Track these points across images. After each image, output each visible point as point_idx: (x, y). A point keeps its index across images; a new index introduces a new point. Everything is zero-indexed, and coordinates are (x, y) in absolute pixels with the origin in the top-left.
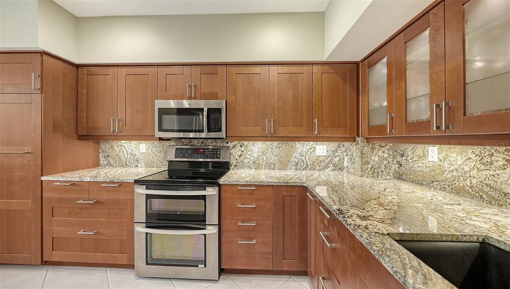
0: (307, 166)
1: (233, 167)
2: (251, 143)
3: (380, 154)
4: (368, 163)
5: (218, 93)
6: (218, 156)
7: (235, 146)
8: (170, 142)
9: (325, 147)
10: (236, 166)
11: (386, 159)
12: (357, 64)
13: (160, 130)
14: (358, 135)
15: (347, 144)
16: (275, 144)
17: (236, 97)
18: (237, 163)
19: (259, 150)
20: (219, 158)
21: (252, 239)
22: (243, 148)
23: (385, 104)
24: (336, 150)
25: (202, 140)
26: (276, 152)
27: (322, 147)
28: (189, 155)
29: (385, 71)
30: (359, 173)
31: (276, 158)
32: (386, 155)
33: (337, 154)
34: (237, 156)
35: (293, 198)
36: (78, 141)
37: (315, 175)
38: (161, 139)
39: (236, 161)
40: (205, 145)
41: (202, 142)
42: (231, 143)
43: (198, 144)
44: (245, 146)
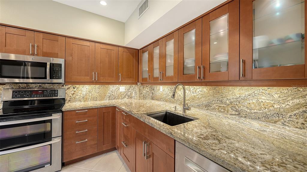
0: (115, 98)
1: (67, 101)
2: (81, 86)
3: (146, 90)
4: (142, 94)
5: (58, 54)
6: (56, 95)
7: (69, 88)
8: (5, 86)
9: (124, 87)
10: (69, 101)
11: (148, 92)
12: (138, 50)
14: (138, 82)
15: (134, 86)
16: (97, 86)
17: (72, 57)
18: (70, 98)
19: (87, 90)
20: (57, 96)
21: (85, 139)
22: (76, 89)
23: (147, 69)
24: (129, 89)
25: (40, 84)
26: (97, 91)
27: (123, 87)
28: (27, 96)
29: (147, 56)
30: (138, 98)
31: (98, 94)
32: (148, 90)
33: (130, 91)
34: (70, 94)
35: (109, 113)
37: (119, 101)
39: (70, 97)
40: (43, 88)
41: (40, 85)
42: (66, 86)
43: (36, 87)
44: (77, 88)
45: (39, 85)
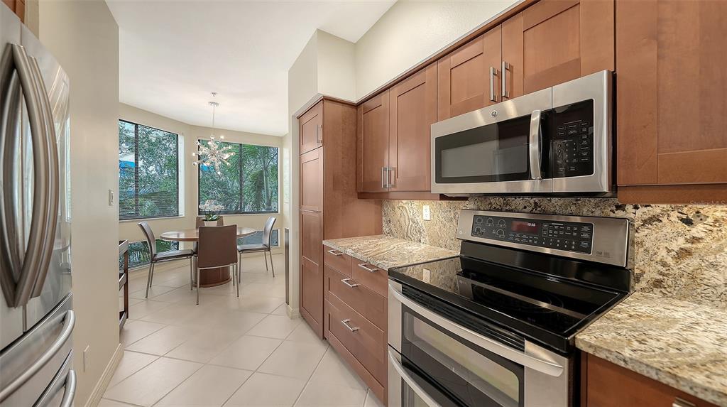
1: (643, 284)
6: (584, 244)
7: (655, 219)
10: (657, 284)
13: (440, 179)
18: (661, 273)
20: (588, 250)
22: (700, 227)
25: (536, 200)
28: (499, 233)
34: (663, 253)
36: (358, 200)
38: (443, 197)
39: (660, 268)
40: (544, 213)
41: (536, 203)
42: (636, 207)
43: (525, 207)
44: (710, 220)
45: (532, 201)
